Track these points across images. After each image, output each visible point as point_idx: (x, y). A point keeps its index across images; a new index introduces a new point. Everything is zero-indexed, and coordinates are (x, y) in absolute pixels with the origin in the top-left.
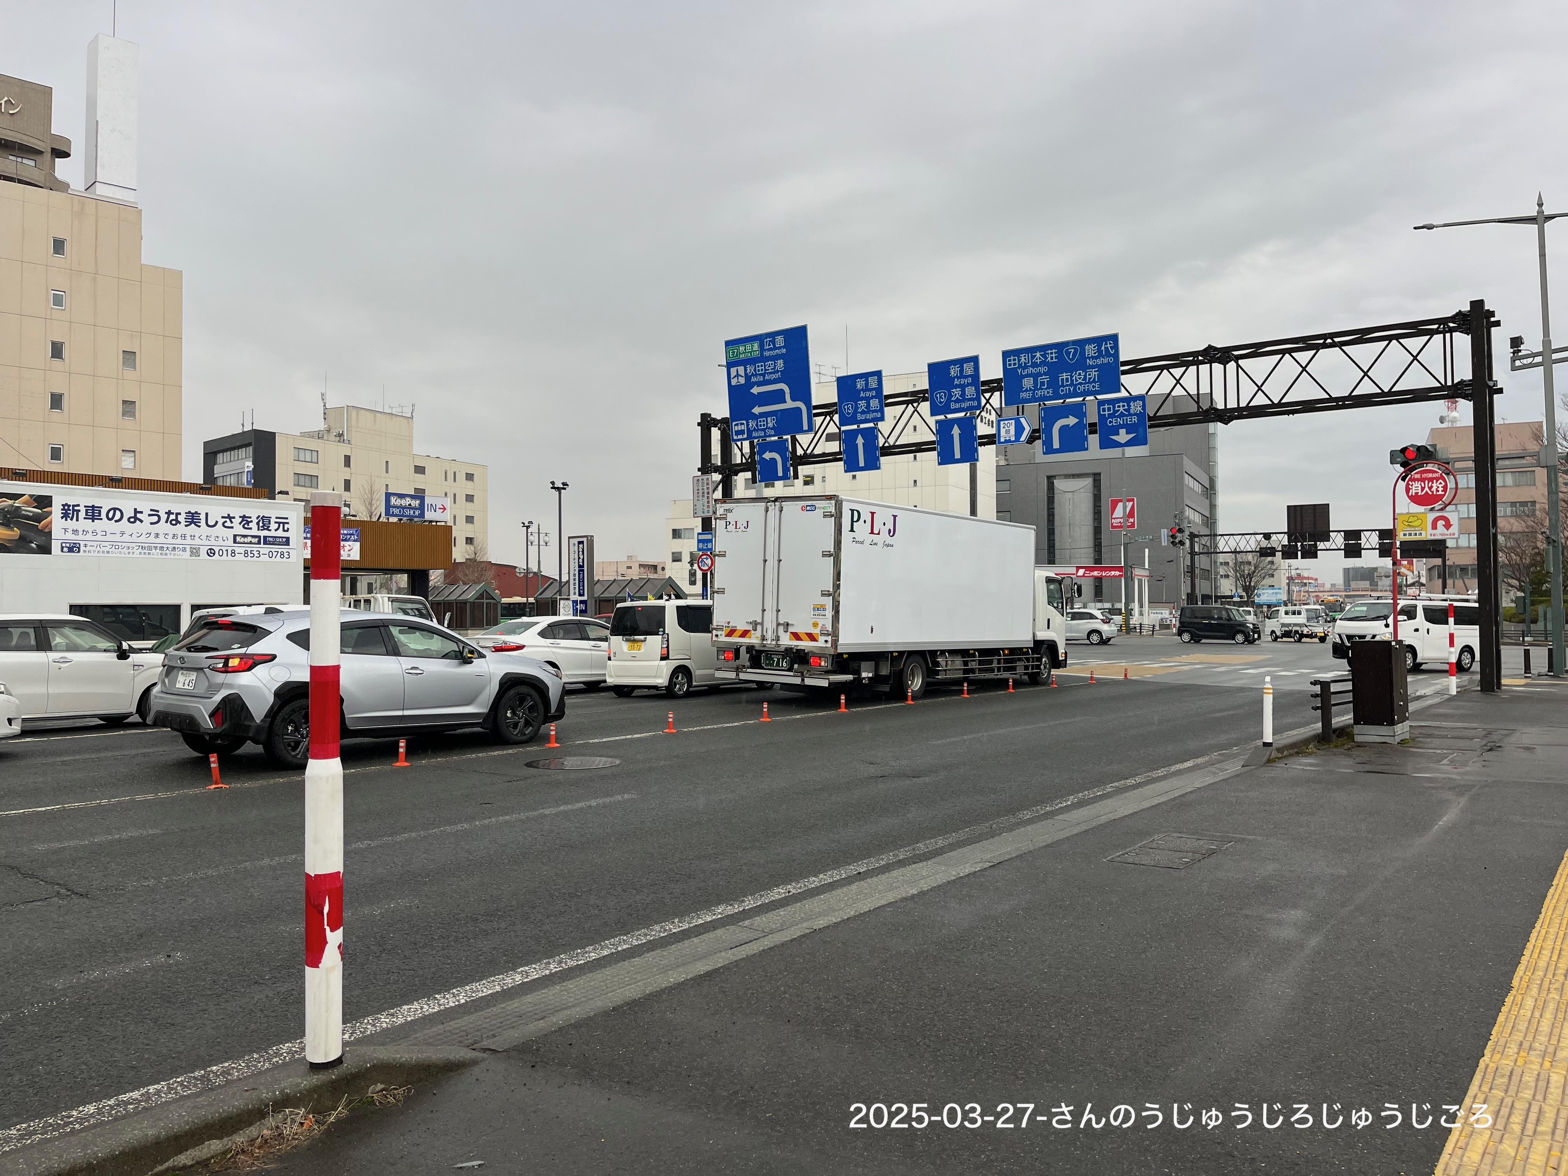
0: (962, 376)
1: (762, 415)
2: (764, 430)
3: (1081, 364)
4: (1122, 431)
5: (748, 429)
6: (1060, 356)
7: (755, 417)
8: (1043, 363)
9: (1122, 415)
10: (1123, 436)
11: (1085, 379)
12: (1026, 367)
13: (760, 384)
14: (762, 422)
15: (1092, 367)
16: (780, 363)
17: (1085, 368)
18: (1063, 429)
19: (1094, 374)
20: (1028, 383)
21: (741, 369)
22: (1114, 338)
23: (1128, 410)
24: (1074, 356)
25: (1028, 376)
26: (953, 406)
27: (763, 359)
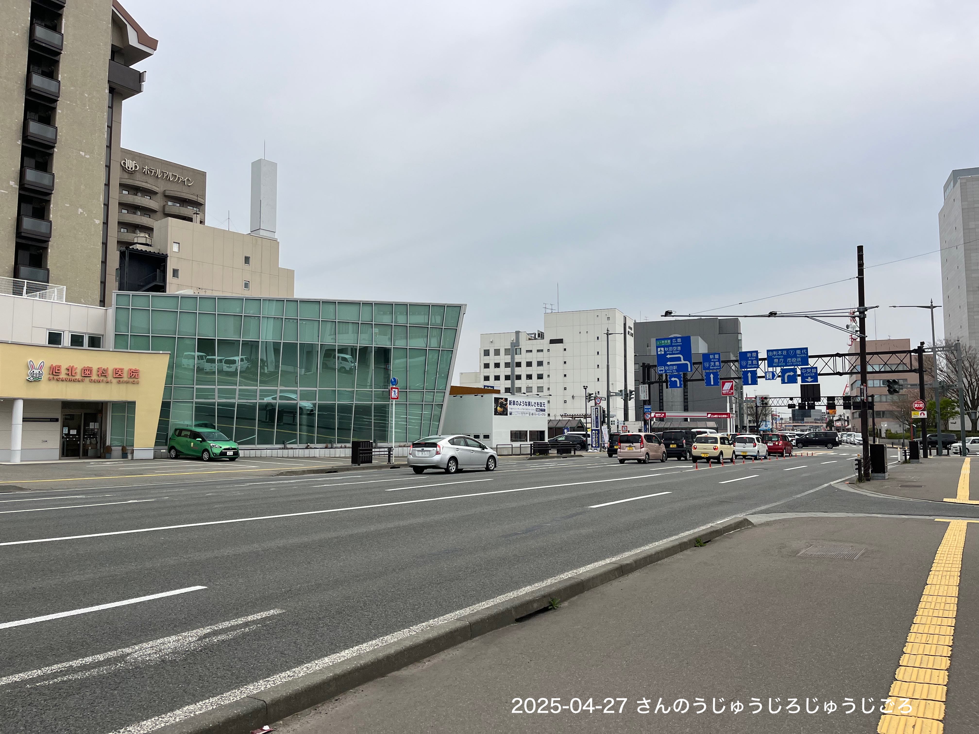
0: (752, 357)
1: (671, 365)
2: (672, 370)
3: (795, 356)
4: (809, 378)
5: (665, 370)
6: (787, 353)
7: (668, 365)
8: (781, 355)
9: (809, 373)
10: (809, 379)
11: (796, 360)
12: (775, 355)
13: (670, 354)
14: (671, 368)
15: (799, 357)
16: (679, 348)
17: (796, 357)
18: (788, 376)
19: (799, 359)
20: (776, 360)
21: (662, 349)
22: (807, 349)
23: (811, 371)
24: (793, 353)
25: (776, 358)
26: (748, 366)
27: (671, 346)
